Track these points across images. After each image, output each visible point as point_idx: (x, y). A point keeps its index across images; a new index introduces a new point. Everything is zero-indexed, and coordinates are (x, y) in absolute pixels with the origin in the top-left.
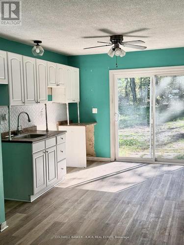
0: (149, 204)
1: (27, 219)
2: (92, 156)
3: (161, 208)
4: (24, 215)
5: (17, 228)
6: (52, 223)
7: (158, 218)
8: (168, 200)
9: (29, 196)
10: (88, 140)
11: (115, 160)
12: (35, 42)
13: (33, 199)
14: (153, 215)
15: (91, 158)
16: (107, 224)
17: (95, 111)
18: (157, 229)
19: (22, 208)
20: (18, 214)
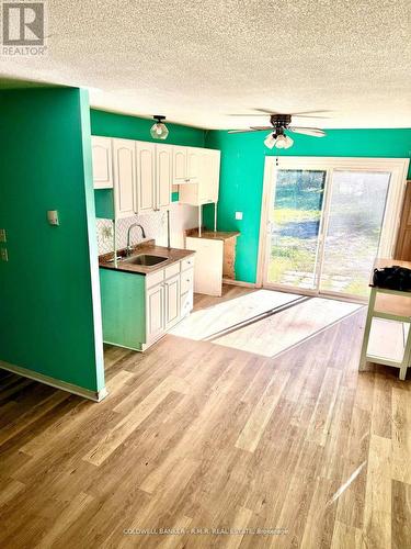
0: (304, 373)
1: (134, 382)
2: (230, 278)
3: (321, 381)
4: (131, 375)
5: (119, 398)
6: (167, 393)
7: (315, 399)
8: (332, 366)
9: (141, 344)
10: (226, 256)
11: (262, 288)
12: (155, 117)
13: (145, 347)
14: (308, 393)
15: (228, 281)
16: (242, 403)
17: (239, 216)
18: (311, 421)
19: (130, 362)
20: (123, 373)
